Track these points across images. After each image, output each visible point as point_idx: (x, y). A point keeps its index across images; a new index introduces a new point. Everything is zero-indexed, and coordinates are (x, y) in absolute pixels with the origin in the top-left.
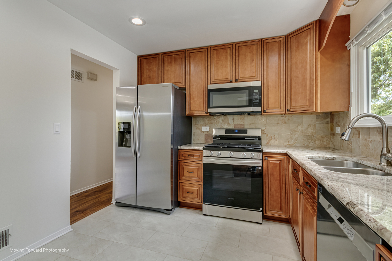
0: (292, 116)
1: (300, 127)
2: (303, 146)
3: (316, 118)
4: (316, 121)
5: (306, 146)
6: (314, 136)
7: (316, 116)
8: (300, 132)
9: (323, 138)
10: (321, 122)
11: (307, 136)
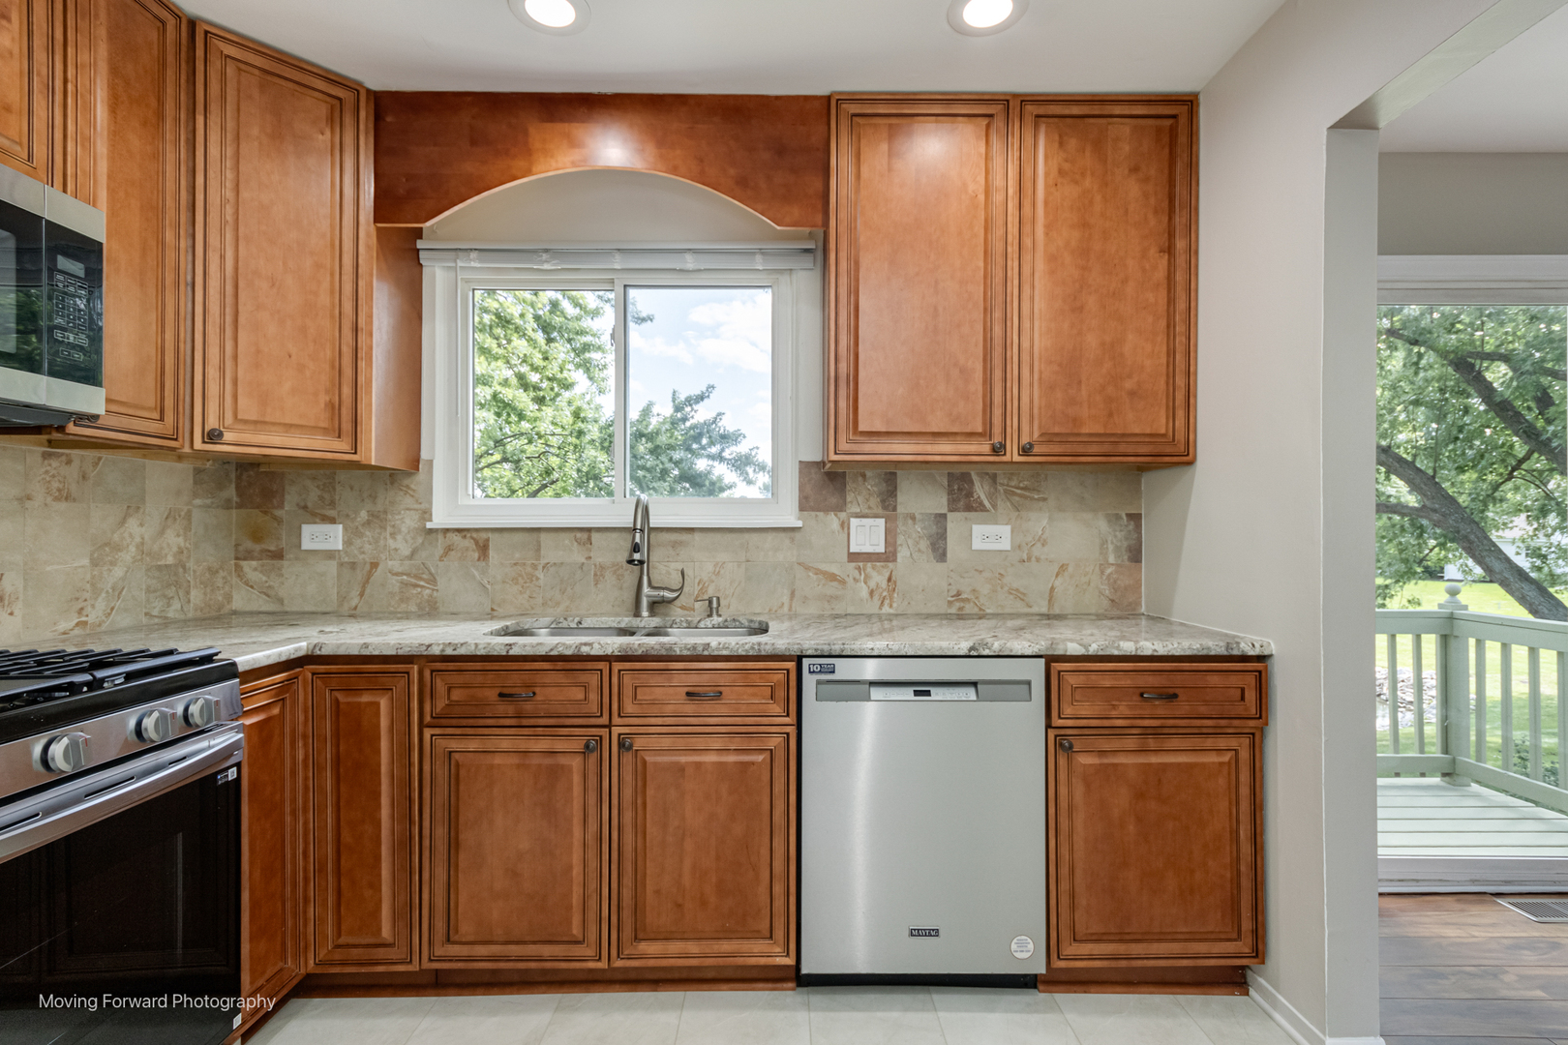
0: (100, 459)
1: (132, 524)
2: (145, 620)
3: (195, 483)
4: (195, 495)
5: (156, 620)
6: (184, 567)
7: (195, 469)
8: (133, 549)
9: (213, 572)
10: (208, 501)
11: (159, 568)
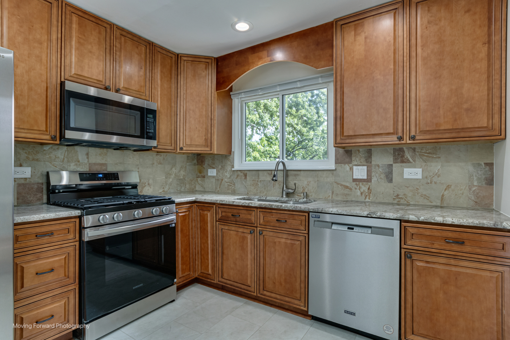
0: (167, 155)
1: (174, 169)
2: (176, 191)
3: (187, 159)
4: (187, 162)
5: (179, 191)
6: (185, 179)
7: (187, 156)
8: (174, 175)
9: (191, 181)
10: (190, 164)
11: (179, 179)
